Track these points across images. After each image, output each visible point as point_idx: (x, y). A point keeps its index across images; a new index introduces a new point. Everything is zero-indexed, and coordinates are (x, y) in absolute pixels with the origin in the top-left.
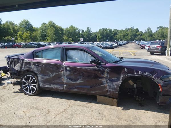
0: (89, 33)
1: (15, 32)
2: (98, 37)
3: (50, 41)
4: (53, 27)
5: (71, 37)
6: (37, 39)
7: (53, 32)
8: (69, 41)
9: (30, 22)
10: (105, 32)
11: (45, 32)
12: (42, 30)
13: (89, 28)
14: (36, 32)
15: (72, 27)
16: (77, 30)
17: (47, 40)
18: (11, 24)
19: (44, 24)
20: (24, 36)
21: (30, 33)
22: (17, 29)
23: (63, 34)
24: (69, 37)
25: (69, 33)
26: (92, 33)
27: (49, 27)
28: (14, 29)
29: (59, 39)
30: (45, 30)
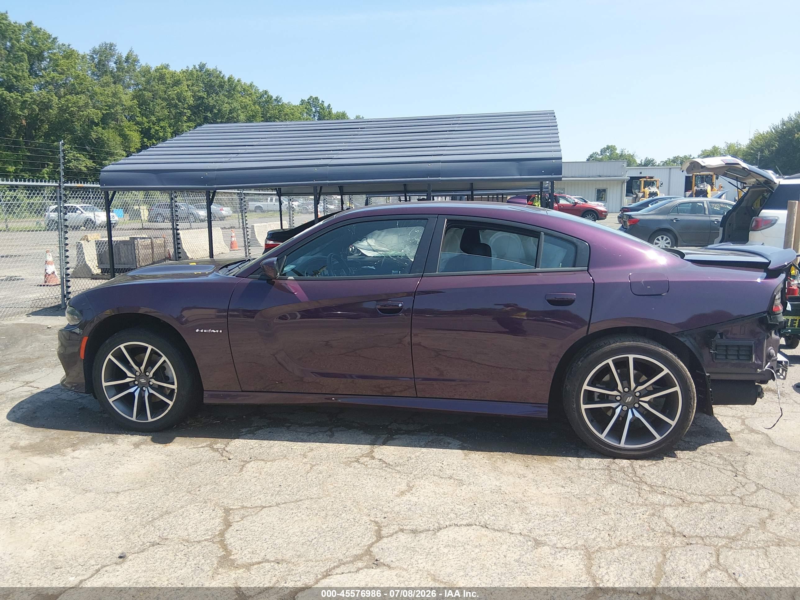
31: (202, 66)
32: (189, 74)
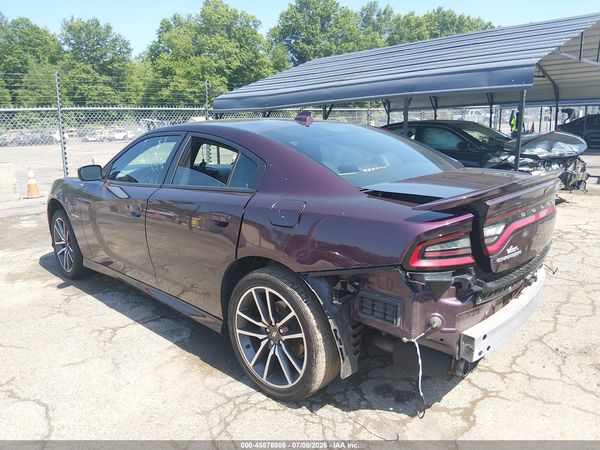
31: (439, 10)
32: (429, 18)
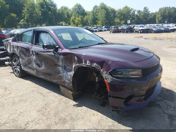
0: (146, 14)
1: (69, 16)
2: (157, 18)
3: (101, 25)
4: (104, 10)
5: (123, 20)
6: (89, 24)
7: (104, 15)
8: (121, 24)
9: (82, 6)
10: (167, 12)
11: (96, 16)
12: (94, 13)
13: (146, 8)
14: (87, 16)
15: (126, 7)
16: (132, 11)
17: (97, 24)
18: (66, 8)
19: (96, 7)
20: (76, 21)
21: (82, 18)
22: (71, 14)
23: (115, 17)
24: (121, 20)
25: (122, 15)
26: (150, 14)
27: (100, 9)
28: (68, 14)
29: (110, 22)
30: (96, 13)
